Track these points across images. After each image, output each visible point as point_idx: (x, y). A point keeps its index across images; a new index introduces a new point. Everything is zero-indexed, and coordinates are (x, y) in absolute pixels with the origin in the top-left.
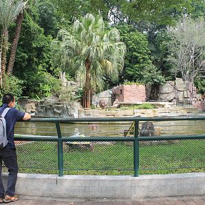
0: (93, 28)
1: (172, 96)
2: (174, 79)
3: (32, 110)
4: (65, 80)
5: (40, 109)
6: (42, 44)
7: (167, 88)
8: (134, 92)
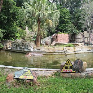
0: (42, 2)
1: (82, 40)
2: (83, 32)
3: (10, 46)
4: (28, 31)
5: (13, 46)
6: (15, 11)
7: (79, 36)
8: (63, 37)
